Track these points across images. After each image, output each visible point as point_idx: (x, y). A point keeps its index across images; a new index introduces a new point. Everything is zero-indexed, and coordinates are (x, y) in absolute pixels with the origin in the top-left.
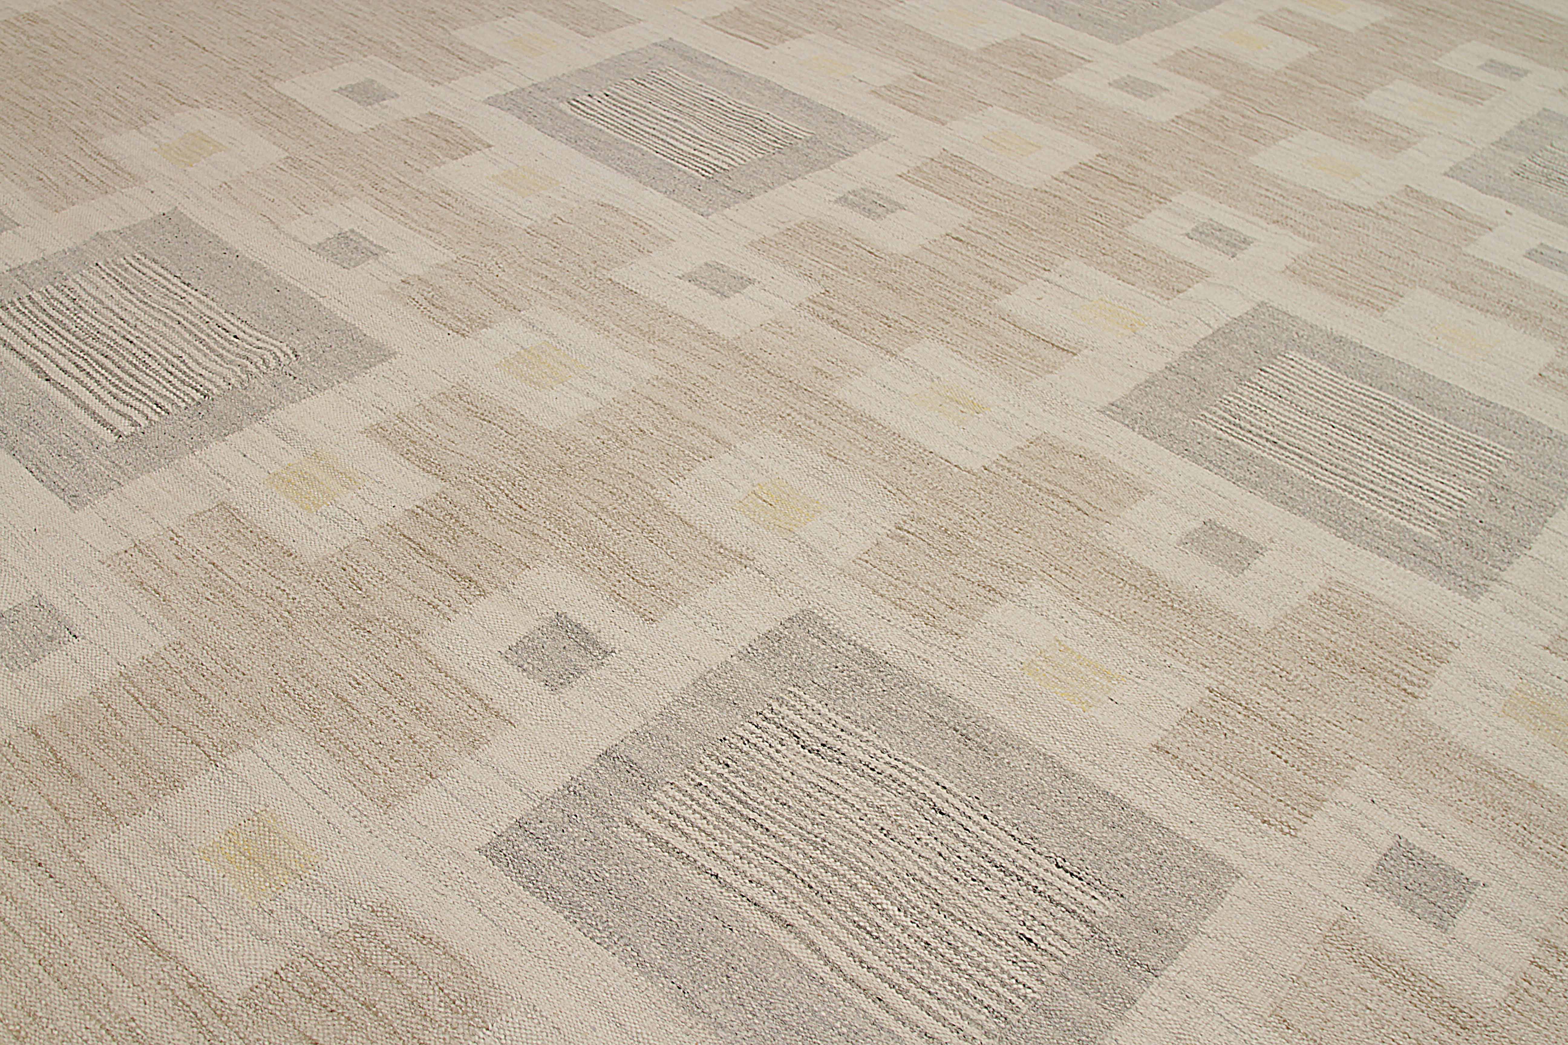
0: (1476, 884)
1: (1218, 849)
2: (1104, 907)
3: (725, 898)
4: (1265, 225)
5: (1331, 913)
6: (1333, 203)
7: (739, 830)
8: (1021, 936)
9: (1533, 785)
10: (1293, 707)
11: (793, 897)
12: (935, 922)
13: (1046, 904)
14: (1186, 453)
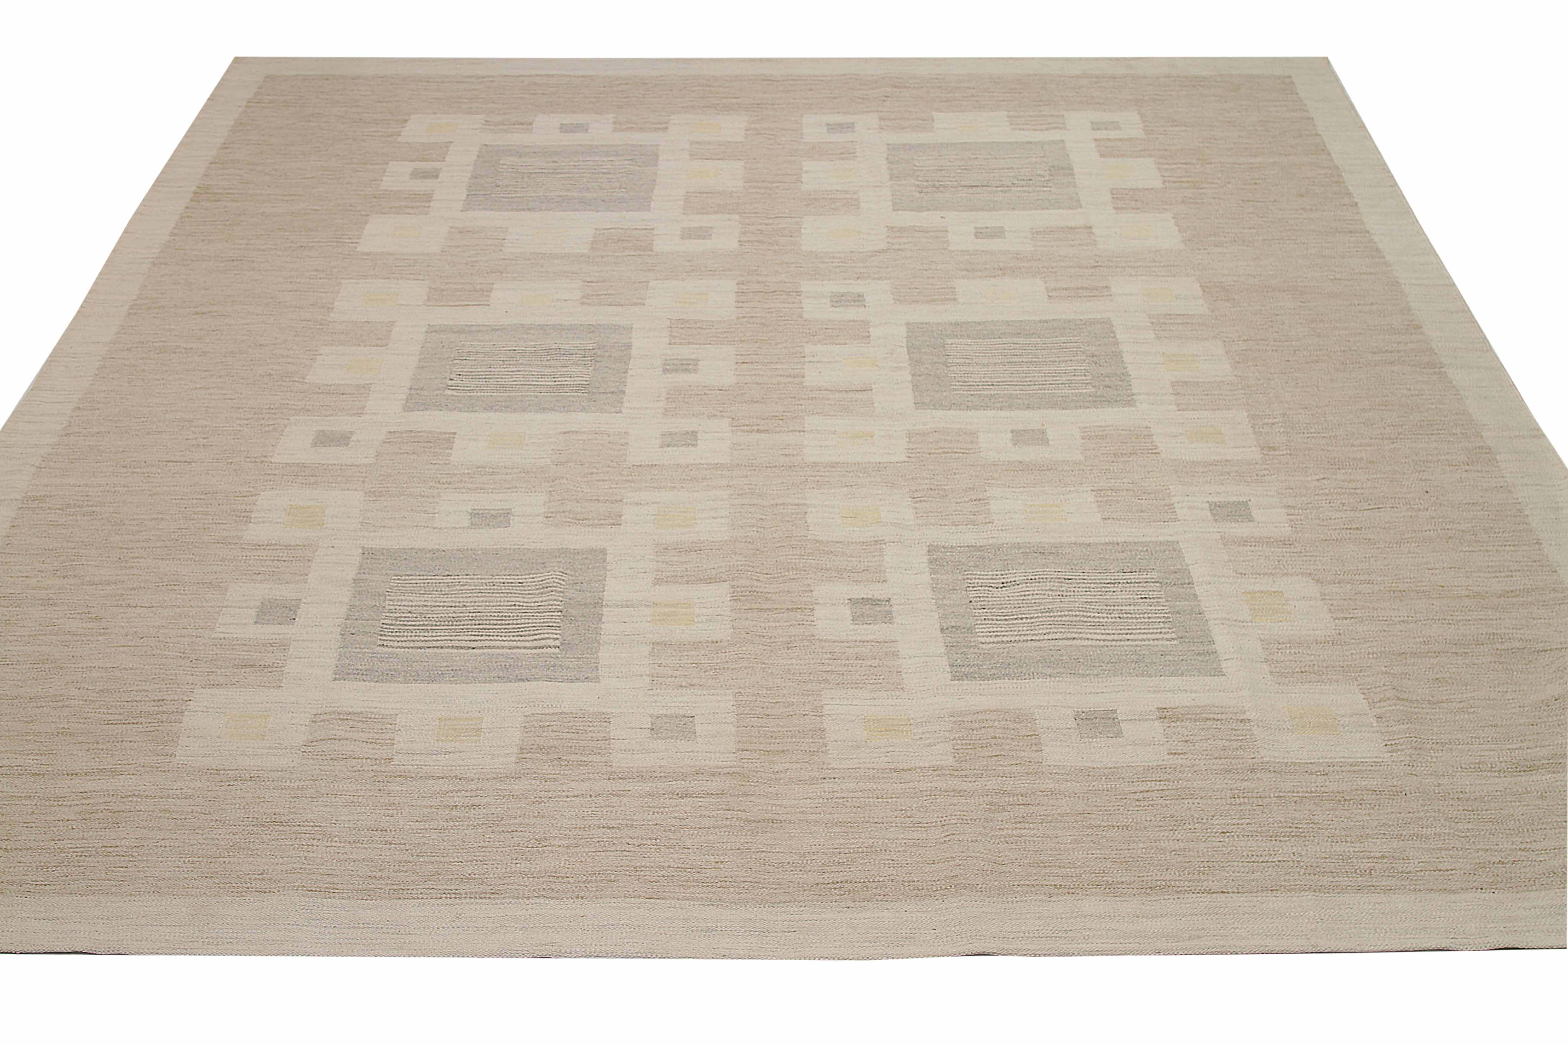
0: (1246, 502)
1: (1161, 539)
2: (1154, 575)
3: (1043, 644)
4: (854, 282)
5: (1217, 536)
6: (870, 254)
7: (1017, 623)
8: (1142, 598)
9: (1227, 461)
10: (1125, 480)
11: (1063, 630)
12: (1114, 610)
13: (1136, 585)
14: (968, 408)
